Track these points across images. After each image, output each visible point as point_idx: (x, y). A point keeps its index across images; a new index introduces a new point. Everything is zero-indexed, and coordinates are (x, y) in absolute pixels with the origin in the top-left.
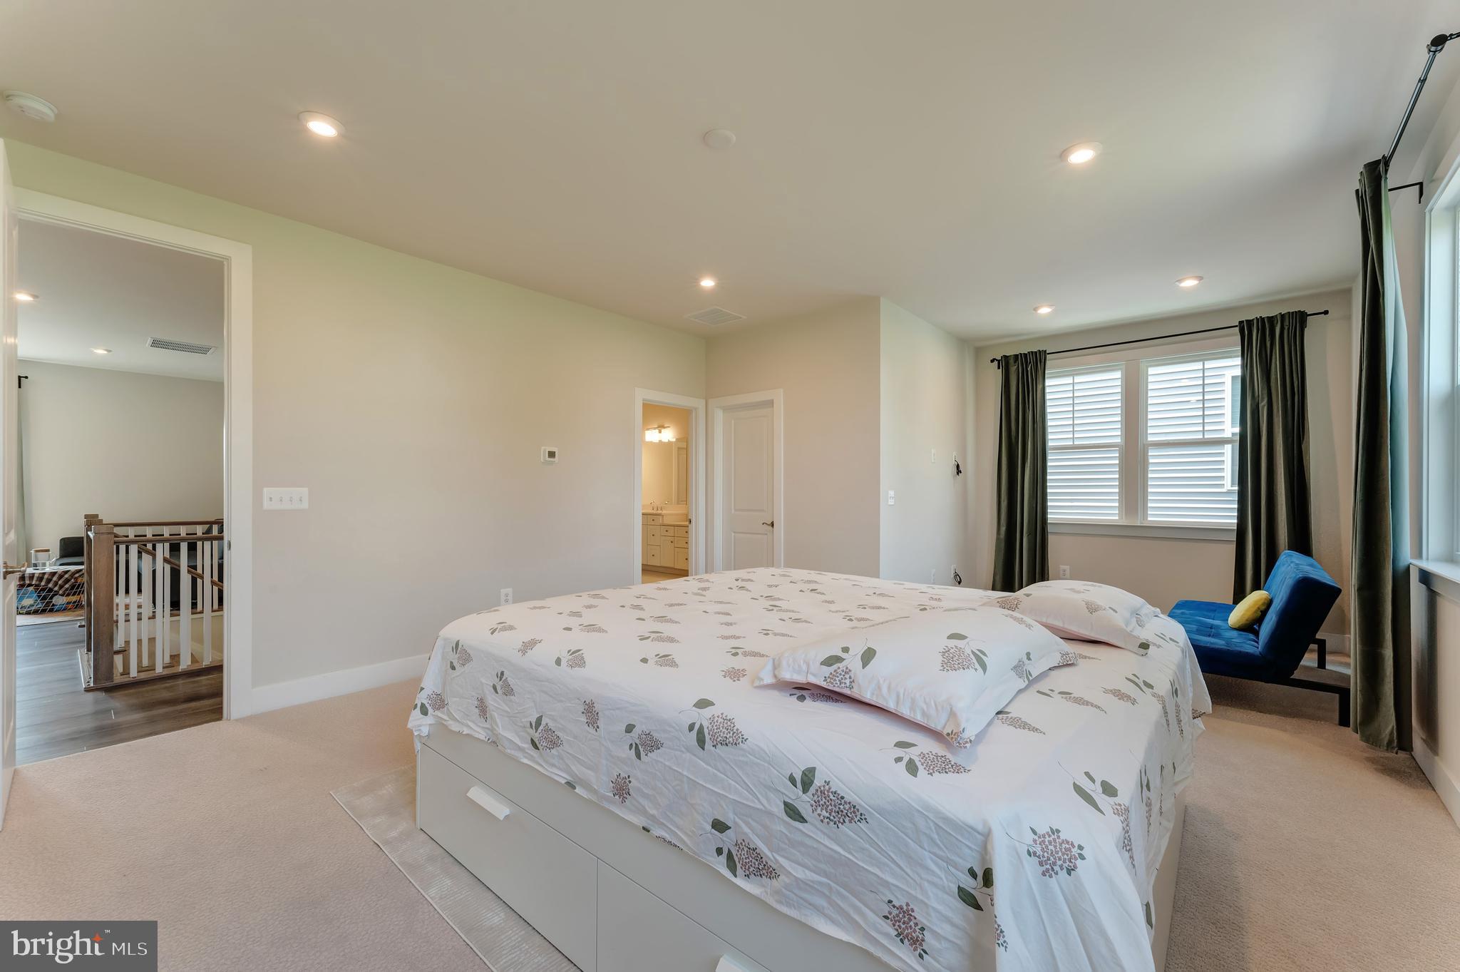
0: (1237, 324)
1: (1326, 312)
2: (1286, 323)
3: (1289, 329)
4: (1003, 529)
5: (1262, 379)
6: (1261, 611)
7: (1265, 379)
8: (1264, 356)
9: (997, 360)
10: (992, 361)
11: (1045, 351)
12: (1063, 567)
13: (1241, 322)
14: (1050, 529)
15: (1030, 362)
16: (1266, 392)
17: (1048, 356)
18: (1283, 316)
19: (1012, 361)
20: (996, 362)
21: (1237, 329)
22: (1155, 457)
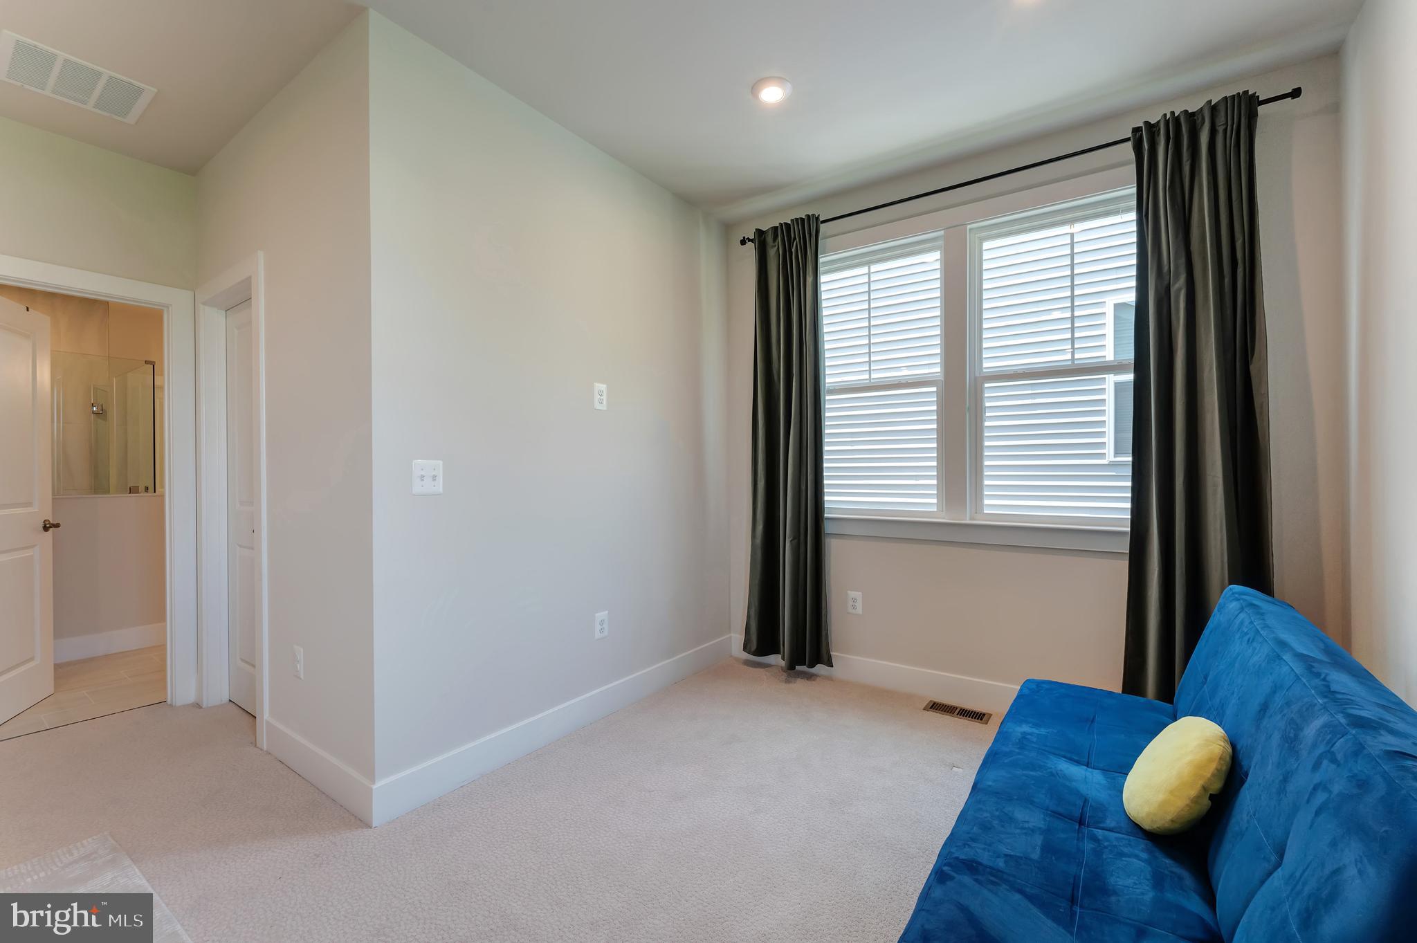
0: (1130, 135)
1: (1296, 93)
2: (1221, 120)
3: (1225, 130)
4: (760, 527)
5: (1176, 236)
6: (1212, 797)
7: (1181, 236)
8: (1178, 191)
9: (750, 240)
10: (743, 242)
11: (817, 218)
12: (852, 594)
13: (1136, 130)
14: (828, 528)
15: (795, 238)
16: (1183, 261)
17: (821, 225)
18: (1214, 109)
19: (769, 239)
20: (750, 245)
21: (1129, 144)
22: (995, 398)
